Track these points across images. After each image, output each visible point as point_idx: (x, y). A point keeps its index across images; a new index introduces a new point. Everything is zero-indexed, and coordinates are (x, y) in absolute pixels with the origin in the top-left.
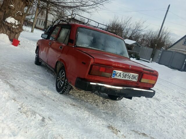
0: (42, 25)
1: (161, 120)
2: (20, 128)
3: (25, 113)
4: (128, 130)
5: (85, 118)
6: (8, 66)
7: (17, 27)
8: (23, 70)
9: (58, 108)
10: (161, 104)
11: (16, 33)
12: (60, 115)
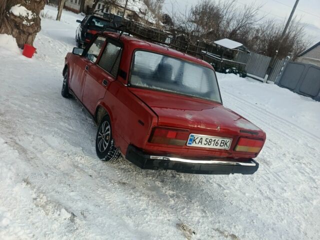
0: (76, 2)
1: (267, 206)
2: (35, 238)
3: (43, 207)
4: (208, 229)
5: (141, 209)
6: (16, 104)
7: (32, 23)
8: (42, 112)
9: (98, 192)
10: (271, 173)
11: (30, 34)
12: (101, 207)
